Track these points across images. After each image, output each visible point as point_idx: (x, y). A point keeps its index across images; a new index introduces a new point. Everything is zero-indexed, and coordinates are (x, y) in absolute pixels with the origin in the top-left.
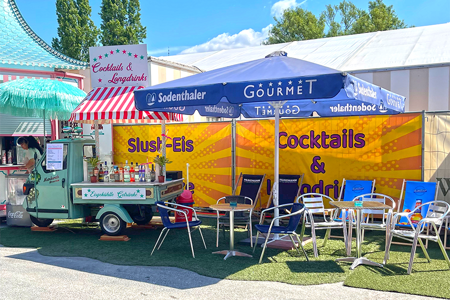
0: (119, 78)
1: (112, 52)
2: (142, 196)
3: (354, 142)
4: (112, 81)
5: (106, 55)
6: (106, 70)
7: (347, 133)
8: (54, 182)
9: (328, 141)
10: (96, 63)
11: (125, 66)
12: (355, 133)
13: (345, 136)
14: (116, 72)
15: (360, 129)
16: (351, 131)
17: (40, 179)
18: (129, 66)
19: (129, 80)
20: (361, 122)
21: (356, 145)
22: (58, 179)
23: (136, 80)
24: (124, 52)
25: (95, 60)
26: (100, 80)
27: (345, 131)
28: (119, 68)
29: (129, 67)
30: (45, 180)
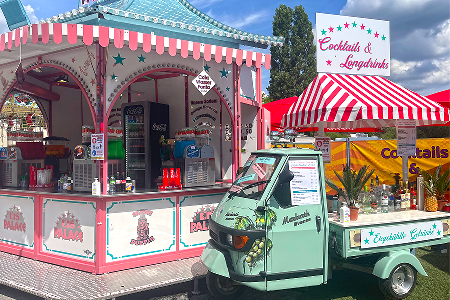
0: (355, 62)
1: (347, 26)
2: (439, 233)
3: (441, 155)
4: (345, 65)
5: (340, 29)
6: (338, 49)
7: (436, 149)
8: (301, 223)
9: (421, 154)
10: (324, 37)
11: (363, 46)
12: (441, 149)
13: (434, 151)
14: (351, 53)
15: (444, 146)
16: (438, 148)
17: (274, 220)
18: (368, 47)
19: (367, 67)
20: (445, 142)
21: (442, 157)
22: (308, 218)
23: (376, 67)
24: (363, 27)
25: (324, 32)
26: (329, 63)
27: (433, 148)
28: (356, 48)
29: (368, 49)
30: (286, 221)
